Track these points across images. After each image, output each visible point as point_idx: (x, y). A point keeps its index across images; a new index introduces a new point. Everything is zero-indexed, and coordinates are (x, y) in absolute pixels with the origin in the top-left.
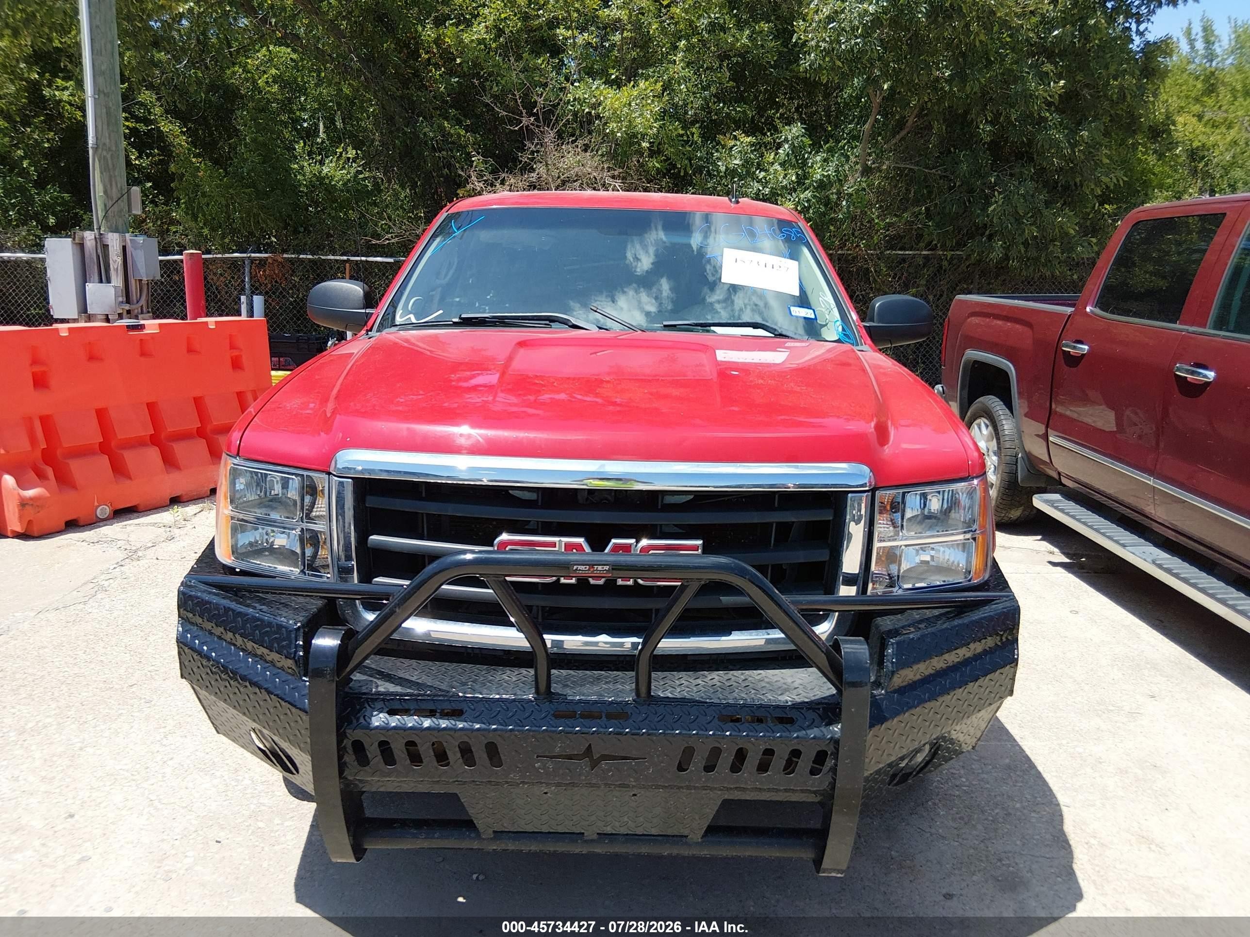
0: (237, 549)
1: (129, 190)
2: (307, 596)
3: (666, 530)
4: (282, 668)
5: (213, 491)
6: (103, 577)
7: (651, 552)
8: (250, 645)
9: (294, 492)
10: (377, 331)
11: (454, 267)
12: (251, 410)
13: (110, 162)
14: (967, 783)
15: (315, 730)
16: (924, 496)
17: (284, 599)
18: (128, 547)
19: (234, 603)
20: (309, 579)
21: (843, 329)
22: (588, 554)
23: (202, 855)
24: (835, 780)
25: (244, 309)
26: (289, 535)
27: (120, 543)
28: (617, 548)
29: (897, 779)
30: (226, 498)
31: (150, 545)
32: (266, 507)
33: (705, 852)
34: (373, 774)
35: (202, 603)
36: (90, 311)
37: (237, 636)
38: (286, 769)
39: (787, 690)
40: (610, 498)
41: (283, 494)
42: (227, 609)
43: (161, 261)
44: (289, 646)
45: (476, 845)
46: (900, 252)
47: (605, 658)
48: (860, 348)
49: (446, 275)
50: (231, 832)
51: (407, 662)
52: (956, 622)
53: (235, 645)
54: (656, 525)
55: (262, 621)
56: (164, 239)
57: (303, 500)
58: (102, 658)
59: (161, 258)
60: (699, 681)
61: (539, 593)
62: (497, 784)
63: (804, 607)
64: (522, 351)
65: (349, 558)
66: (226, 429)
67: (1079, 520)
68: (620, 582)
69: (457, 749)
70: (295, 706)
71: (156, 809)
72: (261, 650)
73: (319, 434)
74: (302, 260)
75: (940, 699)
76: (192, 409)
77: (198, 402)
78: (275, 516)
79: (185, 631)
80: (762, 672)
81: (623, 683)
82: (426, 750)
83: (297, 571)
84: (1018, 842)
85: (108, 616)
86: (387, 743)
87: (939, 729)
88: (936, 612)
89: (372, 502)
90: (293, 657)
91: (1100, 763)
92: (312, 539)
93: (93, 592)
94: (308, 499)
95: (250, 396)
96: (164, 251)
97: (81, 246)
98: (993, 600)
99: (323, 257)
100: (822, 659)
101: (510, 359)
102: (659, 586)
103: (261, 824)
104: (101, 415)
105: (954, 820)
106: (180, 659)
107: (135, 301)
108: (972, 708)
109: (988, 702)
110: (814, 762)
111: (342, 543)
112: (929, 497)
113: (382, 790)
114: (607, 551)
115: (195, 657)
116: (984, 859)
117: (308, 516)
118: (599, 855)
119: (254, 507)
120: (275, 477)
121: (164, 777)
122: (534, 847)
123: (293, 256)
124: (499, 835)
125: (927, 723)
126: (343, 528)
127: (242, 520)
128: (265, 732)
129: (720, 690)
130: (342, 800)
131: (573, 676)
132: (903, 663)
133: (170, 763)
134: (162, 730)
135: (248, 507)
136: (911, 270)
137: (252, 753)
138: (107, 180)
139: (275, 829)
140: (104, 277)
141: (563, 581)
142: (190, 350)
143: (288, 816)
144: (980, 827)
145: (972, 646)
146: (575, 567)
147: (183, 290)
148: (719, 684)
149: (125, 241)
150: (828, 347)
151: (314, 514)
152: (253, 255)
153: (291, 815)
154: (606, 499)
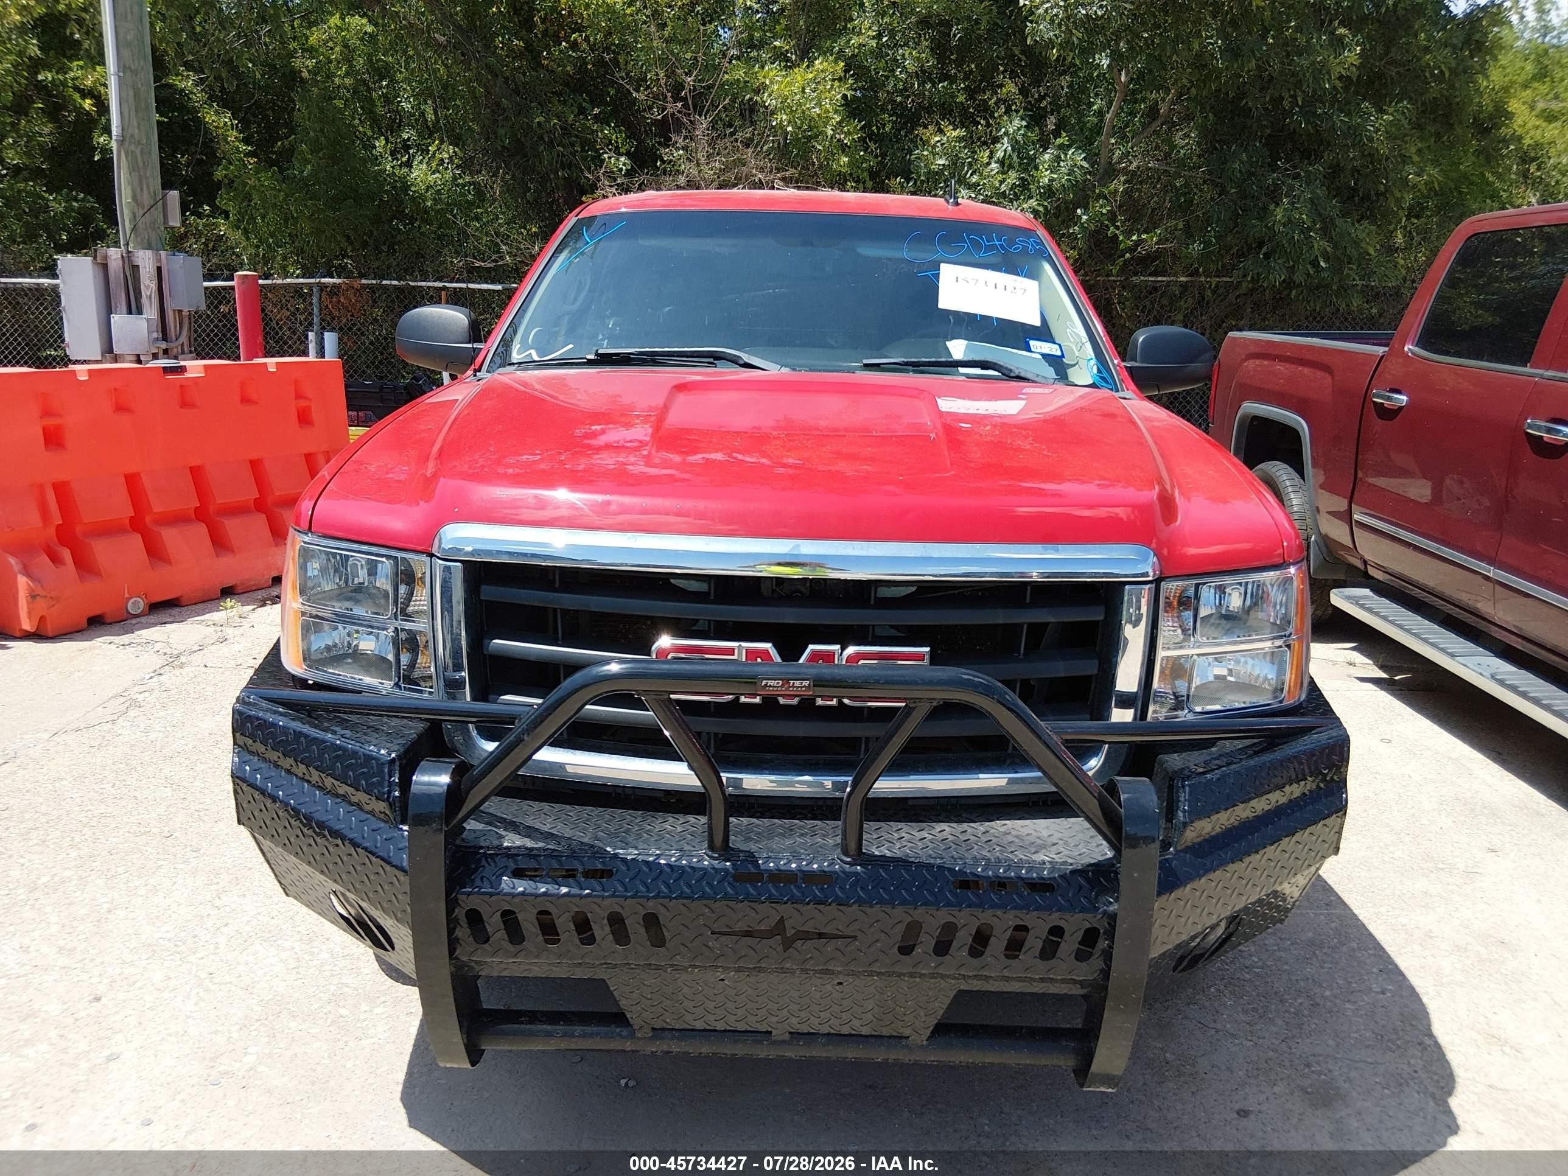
0: (310, 655)
1: (164, 196)
2: (403, 717)
3: (879, 632)
4: (371, 813)
5: (277, 580)
6: (136, 689)
7: (862, 662)
8: (329, 782)
9: (384, 580)
10: (488, 372)
11: (587, 288)
12: (325, 473)
13: (139, 159)
14: (1260, 964)
15: (416, 896)
16: (1221, 589)
17: (372, 720)
18: (168, 651)
19: (307, 726)
20: (406, 696)
21: (1099, 371)
22: (777, 664)
23: (267, 1051)
24: (1109, 967)
25: (312, 348)
26: (377, 637)
27: (158, 646)
28: (815, 656)
29: (1185, 963)
30: (294, 587)
31: (196, 648)
32: (348, 599)
33: (932, 1057)
34: (494, 955)
35: (264, 725)
36: (116, 350)
37: (311, 769)
38: (377, 943)
39: (1043, 847)
40: (802, 589)
41: (370, 582)
42: (298, 734)
43: (206, 288)
44: (380, 784)
45: (628, 1046)
46: (1151, 279)
47: (797, 802)
48: (1121, 394)
49: (575, 299)
50: (304, 1021)
51: (536, 805)
52: (1267, 757)
53: (309, 782)
54: (868, 626)
55: (344, 750)
56: (210, 261)
57: (396, 590)
58: (136, 794)
59: (206, 284)
60: (925, 834)
61: (709, 715)
62: (658, 968)
63: (1069, 737)
64: (682, 398)
65: (458, 667)
66: (292, 501)
67: (1392, 622)
68: (819, 702)
69: (606, 921)
70: (389, 863)
71: (207, 990)
72: (343, 789)
73: (418, 504)
74: (386, 287)
75: (1247, 860)
76: (248, 476)
77: (255, 465)
78: (359, 611)
79: (243, 762)
80: (1009, 823)
81: (824, 836)
82: (564, 924)
83: (388, 685)
84: (1331, 1042)
85: (143, 739)
86: (512, 912)
87: (1244, 898)
88: (1239, 744)
89: (489, 592)
90: (388, 799)
91: (1431, 937)
92: (410, 643)
93: (123, 708)
94: (403, 589)
95: (321, 459)
96: (210, 276)
97: (105, 267)
98: (1314, 728)
99: (411, 283)
100: (1094, 806)
101: (666, 408)
102: (869, 708)
103: (343, 1011)
104: (132, 482)
105: (1245, 1012)
106: (236, 799)
107: (174, 338)
108: (1286, 871)
109: (1307, 863)
110: (1080, 943)
111: (448, 646)
112: (1228, 590)
113: (504, 974)
114: (801, 661)
115: (256, 796)
116: (1287, 1064)
117: (403, 612)
118: (790, 1060)
119: (331, 599)
120: (359, 559)
121: (216, 948)
122: (705, 1049)
123: (374, 282)
124: (658, 1032)
125: (1229, 892)
126: (449, 627)
127: (317, 617)
128: (348, 894)
129: (954, 846)
130: (454, 988)
131: (757, 826)
132: (1197, 814)
133: (224, 930)
134: (213, 887)
135: (323, 599)
136: (1165, 302)
137: (332, 922)
138: (136, 183)
139: (362, 1017)
140: (134, 307)
141: (743, 699)
142: (245, 400)
143: (378, 1001)
144: (1280, 1022)
145: (1287, 789)
146: (764, 683)
147: (234, 325)
148: (951, 838)
149: (160, 261)
150: (1080, 394)
151: (411, 609)
152: (323, 280)
153: (383, 999)
154: (798, 591)
